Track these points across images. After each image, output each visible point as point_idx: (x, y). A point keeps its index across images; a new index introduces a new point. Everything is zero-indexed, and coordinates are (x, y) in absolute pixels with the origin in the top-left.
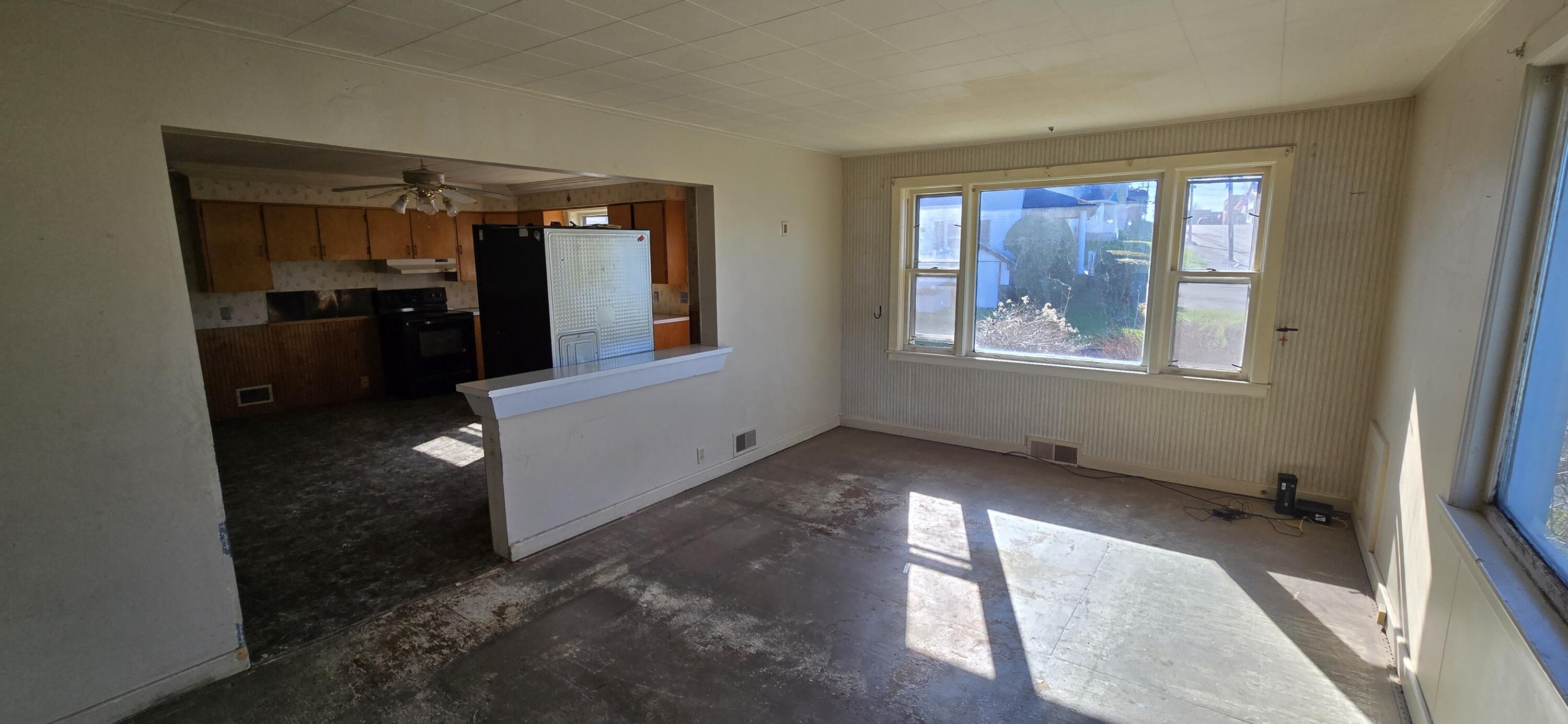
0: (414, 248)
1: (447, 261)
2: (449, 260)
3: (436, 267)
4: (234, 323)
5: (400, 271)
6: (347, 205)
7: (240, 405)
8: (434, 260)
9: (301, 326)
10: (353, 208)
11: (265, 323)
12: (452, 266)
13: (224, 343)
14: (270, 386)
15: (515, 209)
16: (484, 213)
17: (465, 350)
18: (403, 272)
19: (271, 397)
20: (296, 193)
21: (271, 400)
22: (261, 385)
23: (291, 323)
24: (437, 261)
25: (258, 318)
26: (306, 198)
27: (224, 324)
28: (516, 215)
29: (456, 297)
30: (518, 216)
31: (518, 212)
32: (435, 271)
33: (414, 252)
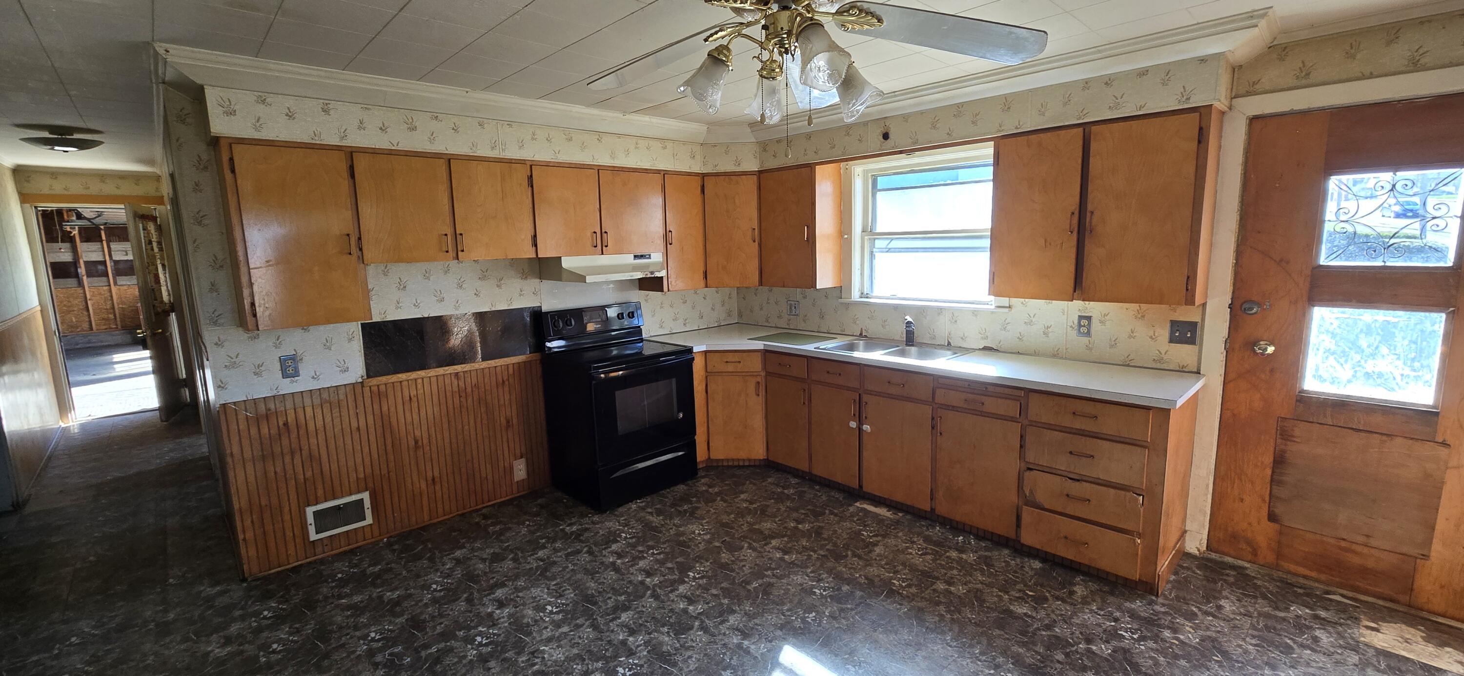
0: (604, 235)
1: (650, 258)
2: (652, 255)
3: (635, 268)
4: (303, 383)
5: (585, 277)
6: (502, 155)
7: (313, 536)
8: (632, 256)
9: (420, 381)
10: (510, 162)
11: (360, 380)
12: (656, 266)
13: (286, 424)
14: (366, 496)
15: (753, 166)
16: (703, 176)
17: (681, 415)
18: (589, 279)
19: (368, 513)
20: (414, 129)
21: (369, 520)
22: (351, 494)
23: (403, 376)
24: (636, 257)
25: (346, 370)
26: (432, 140)
27: (288, 387)
28: (755, 178)
29: (653, 316)
30: (759, 178)
31: (760, 172)
32: (637, 275)
33: (605, 245)
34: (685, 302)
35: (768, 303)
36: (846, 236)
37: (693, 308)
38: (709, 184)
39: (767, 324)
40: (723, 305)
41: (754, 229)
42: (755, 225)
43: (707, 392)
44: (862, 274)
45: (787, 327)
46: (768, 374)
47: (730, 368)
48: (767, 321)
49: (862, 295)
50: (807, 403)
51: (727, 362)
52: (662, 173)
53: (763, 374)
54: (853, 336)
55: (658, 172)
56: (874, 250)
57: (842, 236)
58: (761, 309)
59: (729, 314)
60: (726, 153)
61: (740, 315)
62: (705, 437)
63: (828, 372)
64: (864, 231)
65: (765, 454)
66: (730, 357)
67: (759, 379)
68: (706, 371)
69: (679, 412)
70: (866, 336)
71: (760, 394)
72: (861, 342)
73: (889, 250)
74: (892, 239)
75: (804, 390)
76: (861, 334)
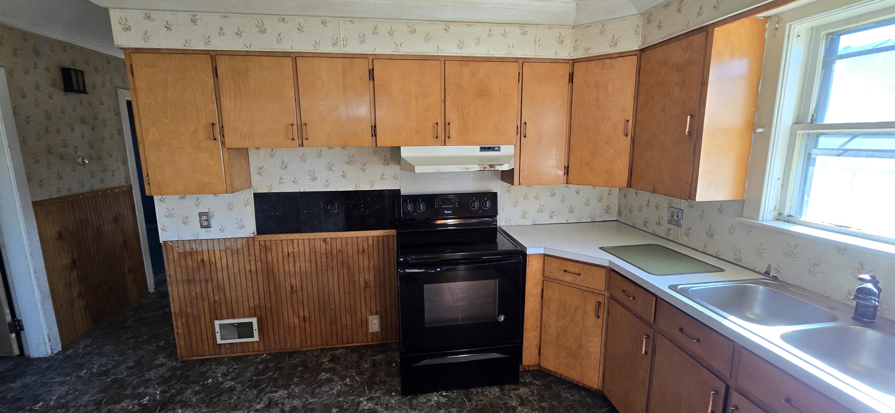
0: (447, 126)
1: (499, 150)
2: (503, 147)
3: (480, 161)
4: (213, 233)
5: (414, 167)
6: (343, 50)
7: (219, 341)
8: (478, 148)
9: (296, 241)
10: (353, 56)
11: (252, 235)
12: (507, 159)
13: (202, 260)
14: (254, 320)
15: (635, 45)
16: (574, 62)
17: (502, 318)
19: (256, 333)
20: (263, 31)
21: (256, 338)
22: (244, 317)
23: (283, 236)
24: (482, 149)
25: (242, 227)
26: (279, 40)
27: (204, 234)
28: (635, 58)
29: (515, 206)
30: (640, 59)
31: (642, 50)
33: (447, 136)
34: (554, 195)
35: (648, 205)
36: (760, 130)
37: (563, 201)
38: (579, 69)
39: (644, 229)
40: (600, 201)
41: (628, 121)
42: (630, 117)
43: (542, 297)
44: (784, 186)
45: (666, 237)
46: (612, 297)
47: (569, 278)
48: (645, 225)
49: (779, 217)
50: (650, 353)
51: (565, 271)
52: (521, 62)
53: (607, 294)
54: (754, 271)
55: (515, 60)
56: (814, 151)
57: (754, 130)
58: (640, 211)
59: (607, 210)
60: (602, 32)
61: (620, 213)
62: (536, 342)
63: (681, 330)
64: (798, 122)
65: (600, 384)
66: (570, 267)
67: (601, 299)
68: (543, 275)
69: (500, 314)
70: (775, 278)
71: (601, 316)
72: (761, 287)
73: (842, 152)
74: (855, 136)
75: (648, 336)
76: (767, 273)
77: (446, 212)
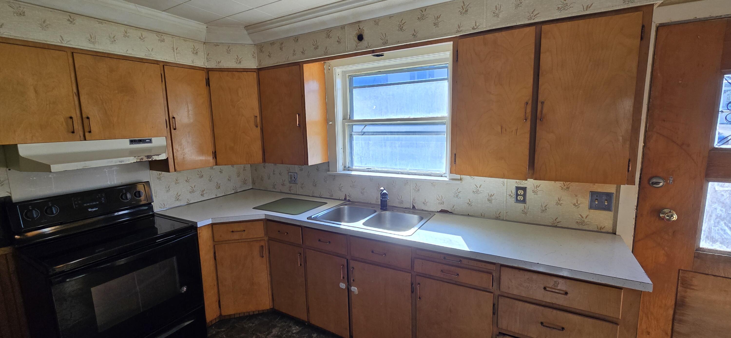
0: (86, 121)
1: (150, 141)
2: (154, 139)
3: (132, 153)
5: (49, 166)
8: (128, 141)
12: (161, 150)
15: (253, 64)
16: (208, 71)
17: (185, 289)
18: (55, 168)
24: (132, 142)
28: (255, 74)
29: (168, 191)
30: (258, 75)
31: (259, 70)
32: (129, 160)
33: (87, 129)
34: (202, 177)
35: (274, 174)
36: (331, 123)
37: (210, 181)
38: (214, 78)
39: (274, 190)
40: (238, 176)
41: (256, 117)
42: (258, 115)
43: (215, 259)
44: (344, 152)
45: (289, 192)
46: (270, 239)
47: (236, 236)
48: (274, 188)
49: (345, 168)
50: (303, 265)
51: (233, 232)
52: (162, 64)
53: (266, 239)
54: (339, 200)
55: (157, 62)
56: (353, 133)
57: (328, 123)
58: (269, 178)
59: (245, 182)
60: (228, 52)
61: (254, 183)
62: (215, 299)
63: (320, 240)
64: (344, 119)
65: (271, 304)
66: (236, 228)
67: (262, 243)
68: (214, 241)
69: (182, 286)
70: (349, 201)
71: (264, 256)
72: (346, 207)
73: (364, 133)
74: (366, 125)
75: (300, 254)
76: (345, 199)
77: (90, 210)
